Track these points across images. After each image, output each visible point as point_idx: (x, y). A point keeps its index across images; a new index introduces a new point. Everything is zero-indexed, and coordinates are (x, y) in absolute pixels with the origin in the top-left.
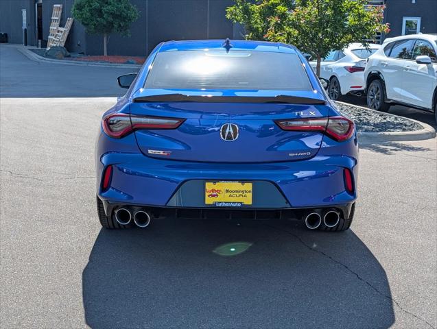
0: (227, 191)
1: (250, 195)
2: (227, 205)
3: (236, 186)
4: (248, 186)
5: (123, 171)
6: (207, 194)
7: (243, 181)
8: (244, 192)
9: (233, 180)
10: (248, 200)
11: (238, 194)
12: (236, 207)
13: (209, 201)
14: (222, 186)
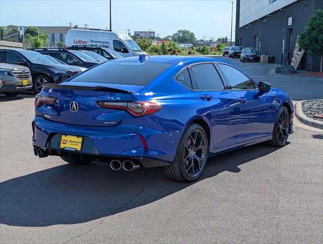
0: (70, 141)
1: (80, 145)
2: (69, 149)
3: (74, 138)
4: (80, 139)
5: (41, 130)
6: (62, 142)
7: (78, 136)
8: (78, 142)
9: (74, 135)
10: (79, 148)
11: (75, 143)
12: (73, 151)
13: (62, 146)
14: (69, 138)
